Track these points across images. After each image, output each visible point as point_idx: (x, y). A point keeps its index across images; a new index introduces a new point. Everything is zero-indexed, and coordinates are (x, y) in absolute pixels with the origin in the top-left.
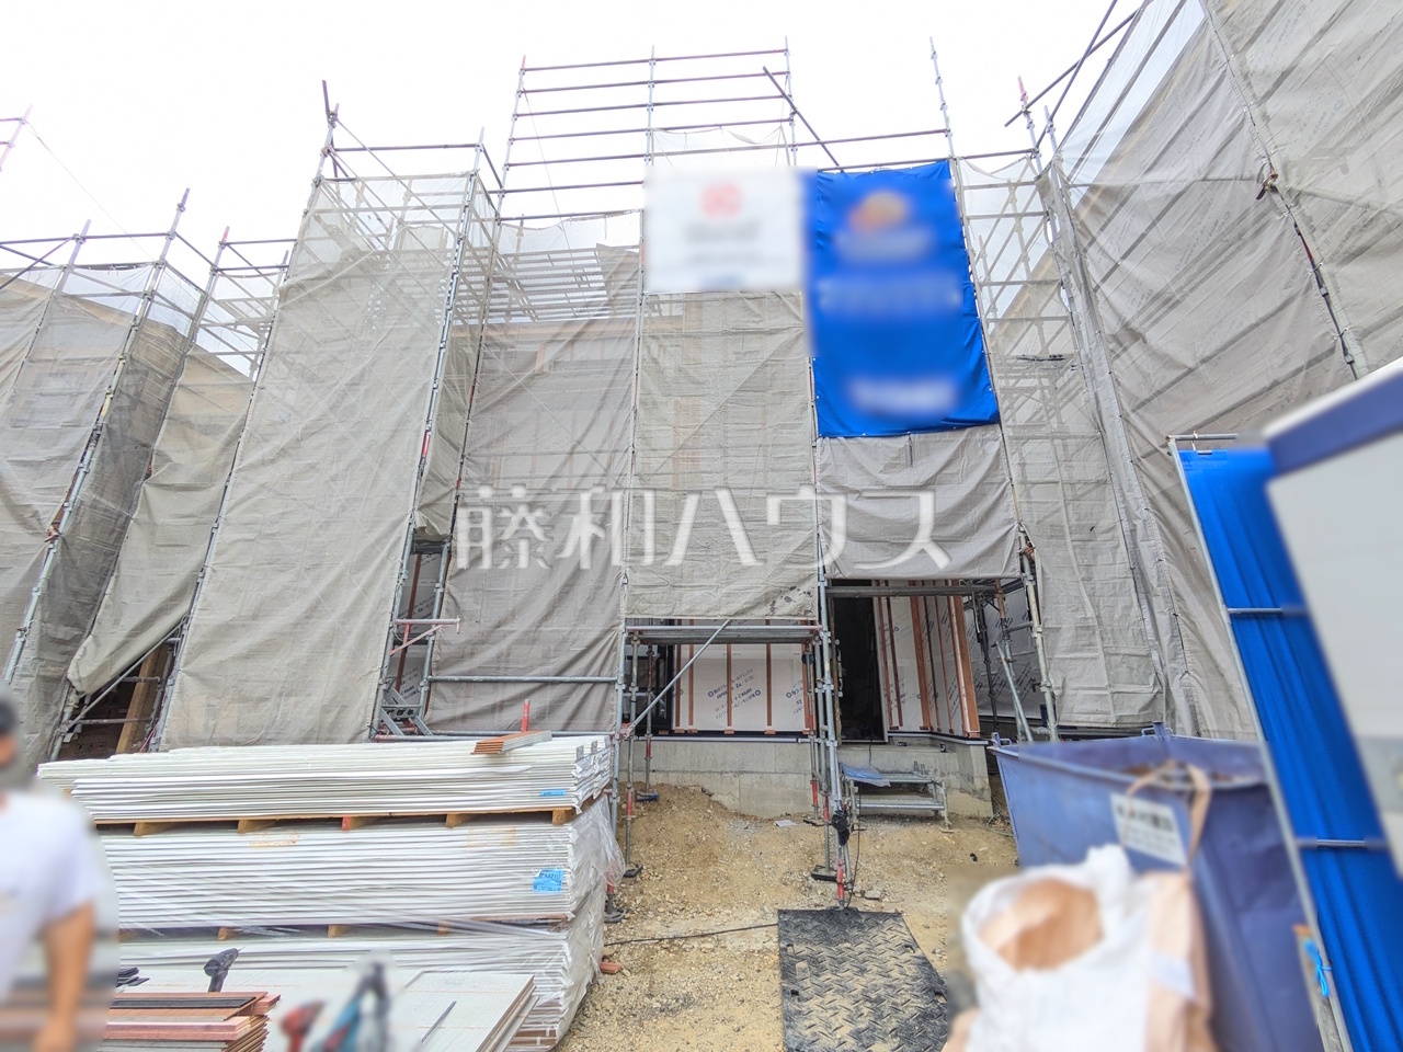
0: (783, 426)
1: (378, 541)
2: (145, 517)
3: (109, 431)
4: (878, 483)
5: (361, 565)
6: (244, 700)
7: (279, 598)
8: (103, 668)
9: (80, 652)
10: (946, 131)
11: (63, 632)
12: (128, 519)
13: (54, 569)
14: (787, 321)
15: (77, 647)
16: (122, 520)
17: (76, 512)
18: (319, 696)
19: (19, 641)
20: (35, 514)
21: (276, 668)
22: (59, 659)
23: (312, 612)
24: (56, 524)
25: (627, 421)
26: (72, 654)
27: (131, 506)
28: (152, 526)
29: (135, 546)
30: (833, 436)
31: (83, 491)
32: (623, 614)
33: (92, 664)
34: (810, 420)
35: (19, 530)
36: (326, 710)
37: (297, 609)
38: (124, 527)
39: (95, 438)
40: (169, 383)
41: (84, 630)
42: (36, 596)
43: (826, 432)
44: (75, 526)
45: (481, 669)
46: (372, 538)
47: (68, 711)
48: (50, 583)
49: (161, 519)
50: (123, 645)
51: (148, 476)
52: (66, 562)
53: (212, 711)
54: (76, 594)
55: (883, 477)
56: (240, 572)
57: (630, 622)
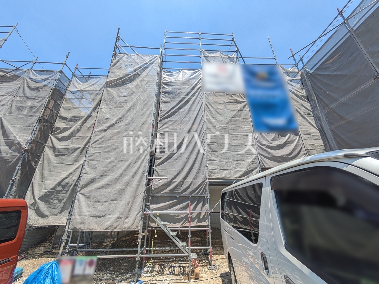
1: (141, 154)
3: (43, 119)
10: (275, 58)
16: (43, 145)
17: (32, 143)
31: (33, 136)
32: (207, 177)
40: (59, 106)
42: (18, 168)
44: (31, 147)
48: (22, 165)
49: (57, 146)
51: (52, 133)
55: (272, 142)
56: (96, 162)
57: (209, 179)
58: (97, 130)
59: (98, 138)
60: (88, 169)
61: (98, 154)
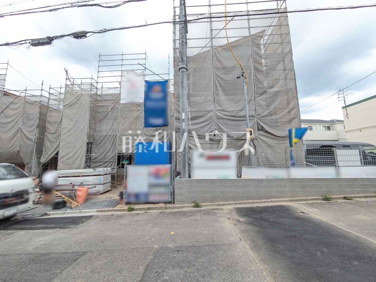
0: (140, 126)
1: (82, 144)
2: (47, 138)
3: (39, 125)
4: (151, 134)
5: (80, 148)
6: (68, 165)
7: (70, 152)
8: (46, 160)
9: (41, 158)
10: (169, 74)
11: (39, 156)
12: (44, 138)
13: (36, 147)
14: (141, 108)
15: (41, 157)
16: (43, 139)
17: (37, 138)
18: (77, 163)
19: (34, 157)
20: (31, 139)
21: (71, 161)
22: (39, 159)
23: (75, 153)
24: (35, 140)
25: (118, 125)
26: (40, 159)
27: (44, 136)
28: (49, 140)
29: (47, 143)
30: (146, 127)
31: (37, 135)
32: (117, 153)
33: (43, 160)
34: (143, 125)
35: (30, 142)
36: (78, 165)
37: (73, 153)
38: (44, 139)
39: (37, 127)
40: (46, 115)
41: (41, 155)
42: (35, 151)
43: (145, 126)
44: (37, 141)
45: (98, 160)
46: (81, 144)
47: (42, 166)
48: (36, 149)
49: (50, 138)
50: (48, 157)
51: (46, 131)
52: (37, 146)
53: (64, 166)
54: (39, 150)
55: (152, 133)
56: (64, 149)
57: (118, 154)
58: (62, 133)
59: (64, 137)
60: (61, 152)
61: (64, 145)
